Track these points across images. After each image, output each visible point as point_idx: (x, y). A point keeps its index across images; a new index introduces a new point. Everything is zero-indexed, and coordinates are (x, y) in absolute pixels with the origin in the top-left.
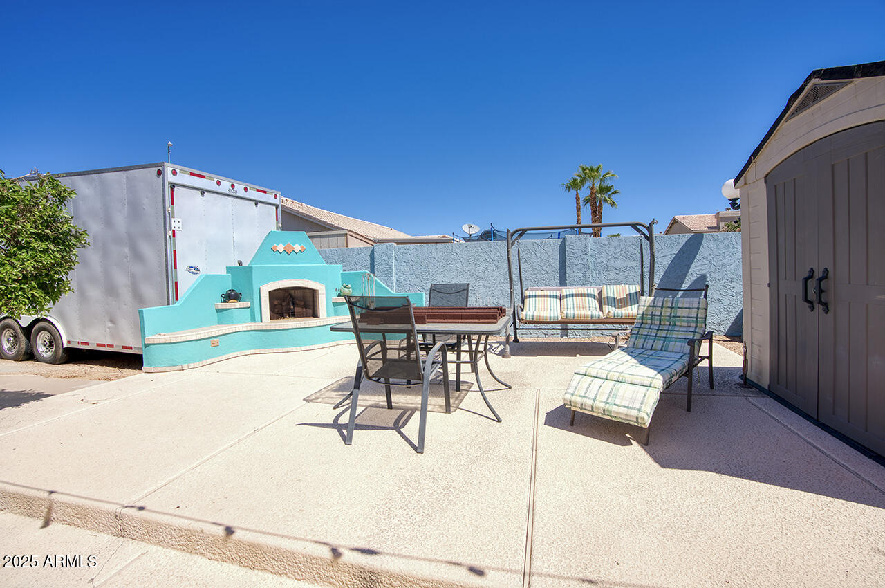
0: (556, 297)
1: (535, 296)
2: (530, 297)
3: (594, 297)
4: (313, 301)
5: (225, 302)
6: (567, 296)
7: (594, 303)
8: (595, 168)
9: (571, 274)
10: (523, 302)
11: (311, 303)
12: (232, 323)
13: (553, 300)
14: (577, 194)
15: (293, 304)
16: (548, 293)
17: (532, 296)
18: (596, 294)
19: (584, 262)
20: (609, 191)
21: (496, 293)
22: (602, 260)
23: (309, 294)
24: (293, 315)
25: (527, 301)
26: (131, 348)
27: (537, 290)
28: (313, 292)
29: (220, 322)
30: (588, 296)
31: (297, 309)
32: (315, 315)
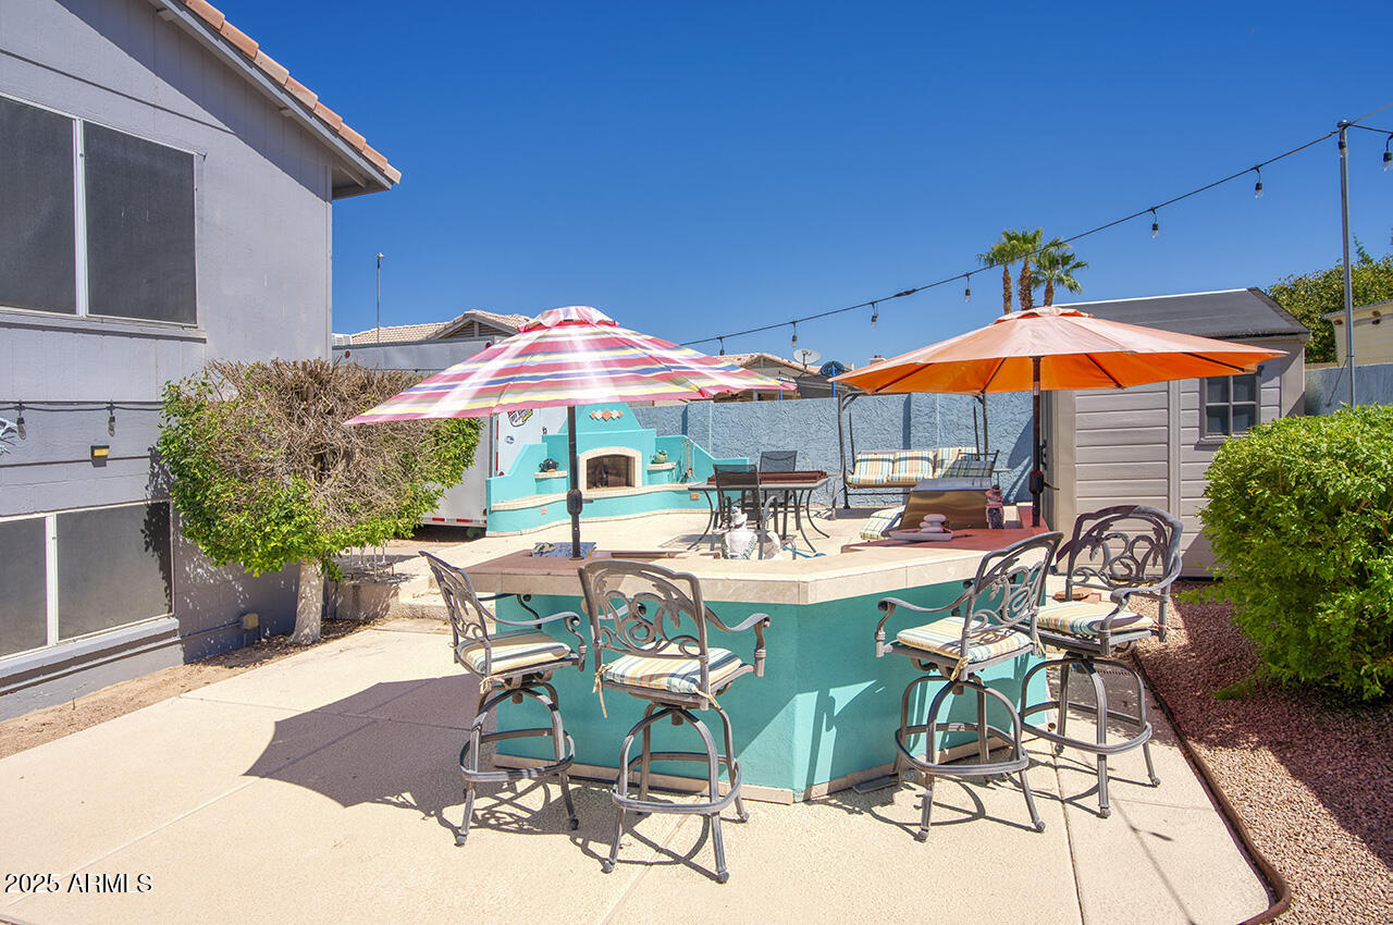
0: (889, 460)
1: (867, 460)
2: (861, 460)
3: (928, 459)
4: (627, 470)
5: (542, 471)
6: (900, 459)
7: (928, 466)
8: (1030, 234)
9: (917, 434)
10: (854, 465)
11: (624, 472)
12: (551, 493)
13: (886, 464)
14: (1006, 271)
15: (606, 473)
16: (881, 457)
17: (864, 460)
18: (931, 457)
19: (932, 420)
20: (1067, 263)
21: (830, 457)
22: (952, 418)
23: (623, 462)
24: (606, 484)
25: (858, 465)
26: (443, 520)
27: (871, 453)
28: (628, 460)
29: (538, 492)
30: (922, 458)
31: (610, 478)
32: (629, 484)
